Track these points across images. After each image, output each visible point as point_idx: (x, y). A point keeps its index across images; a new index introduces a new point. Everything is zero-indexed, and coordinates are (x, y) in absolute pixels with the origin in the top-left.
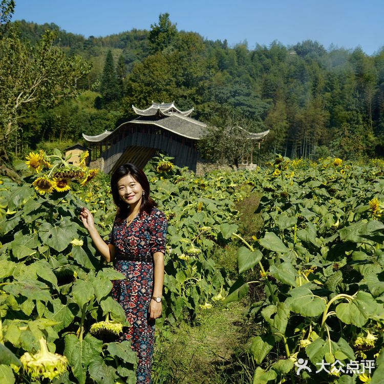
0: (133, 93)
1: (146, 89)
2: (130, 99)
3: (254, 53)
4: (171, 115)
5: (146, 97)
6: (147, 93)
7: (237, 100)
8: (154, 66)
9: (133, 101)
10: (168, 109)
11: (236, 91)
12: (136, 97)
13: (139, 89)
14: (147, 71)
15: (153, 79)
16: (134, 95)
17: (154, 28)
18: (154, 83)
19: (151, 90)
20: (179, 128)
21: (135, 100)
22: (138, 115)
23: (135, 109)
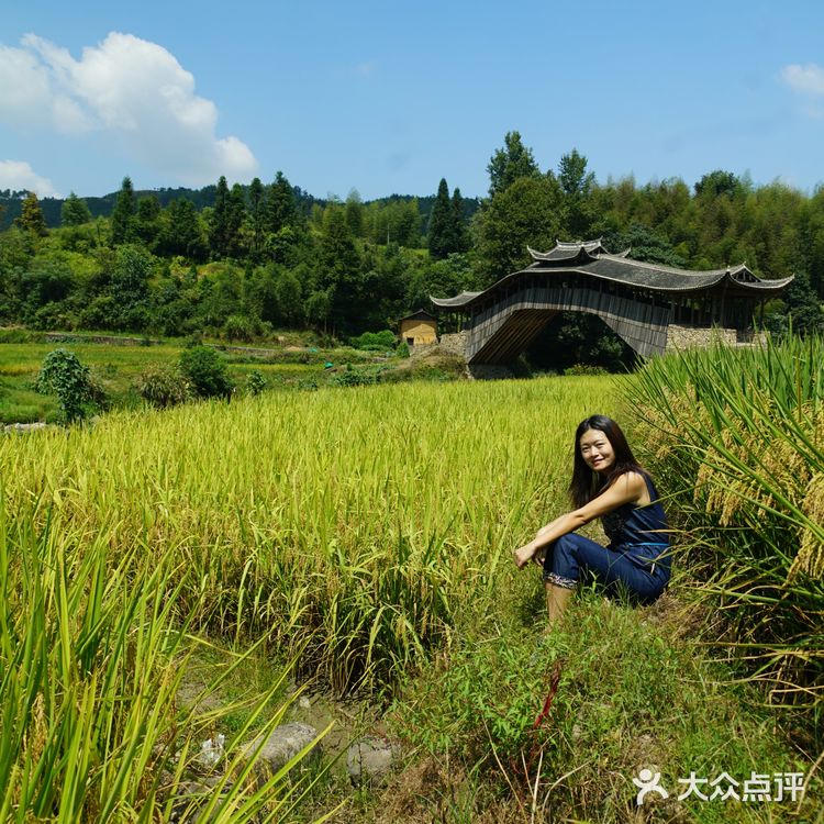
4: (598, 258)
10: (593, 248)
17: (499, 155)
22: (537, 261)
23: (532, 252)
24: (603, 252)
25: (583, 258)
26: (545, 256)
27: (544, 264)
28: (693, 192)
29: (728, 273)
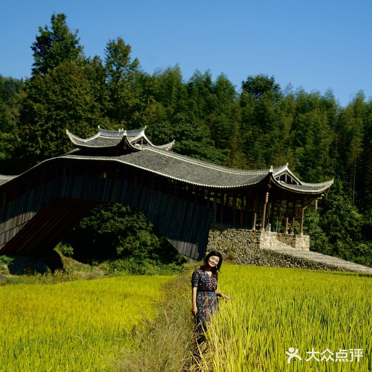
0: (36, 119)
1: (58, 115)
2: (30, 129)
3: (191, 84)
4: (141, 149)
5: (57, 127)
6: (59, 120)
7: (185, 145)
8: (71, 80)
9: (35, 131)
10: (136, 139)
11: (183, 131)
12: (41, 126)
13: (46, 112)
14: (57, 87)
15: (70, 100)
16: (38, 122)
17: (44, 33)
18: (71, 106)
19: (65, 117)
20: (167, 169)
21: (38, 130)
22: (76, 146)
23: (72, 137)
24: (145, 143)
25: (123, 148)
26: (87, 142)
27: (84, 151)
28: (239, 90)
29: (271, 174)
